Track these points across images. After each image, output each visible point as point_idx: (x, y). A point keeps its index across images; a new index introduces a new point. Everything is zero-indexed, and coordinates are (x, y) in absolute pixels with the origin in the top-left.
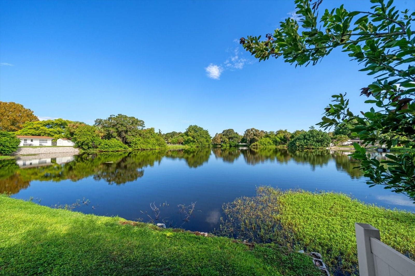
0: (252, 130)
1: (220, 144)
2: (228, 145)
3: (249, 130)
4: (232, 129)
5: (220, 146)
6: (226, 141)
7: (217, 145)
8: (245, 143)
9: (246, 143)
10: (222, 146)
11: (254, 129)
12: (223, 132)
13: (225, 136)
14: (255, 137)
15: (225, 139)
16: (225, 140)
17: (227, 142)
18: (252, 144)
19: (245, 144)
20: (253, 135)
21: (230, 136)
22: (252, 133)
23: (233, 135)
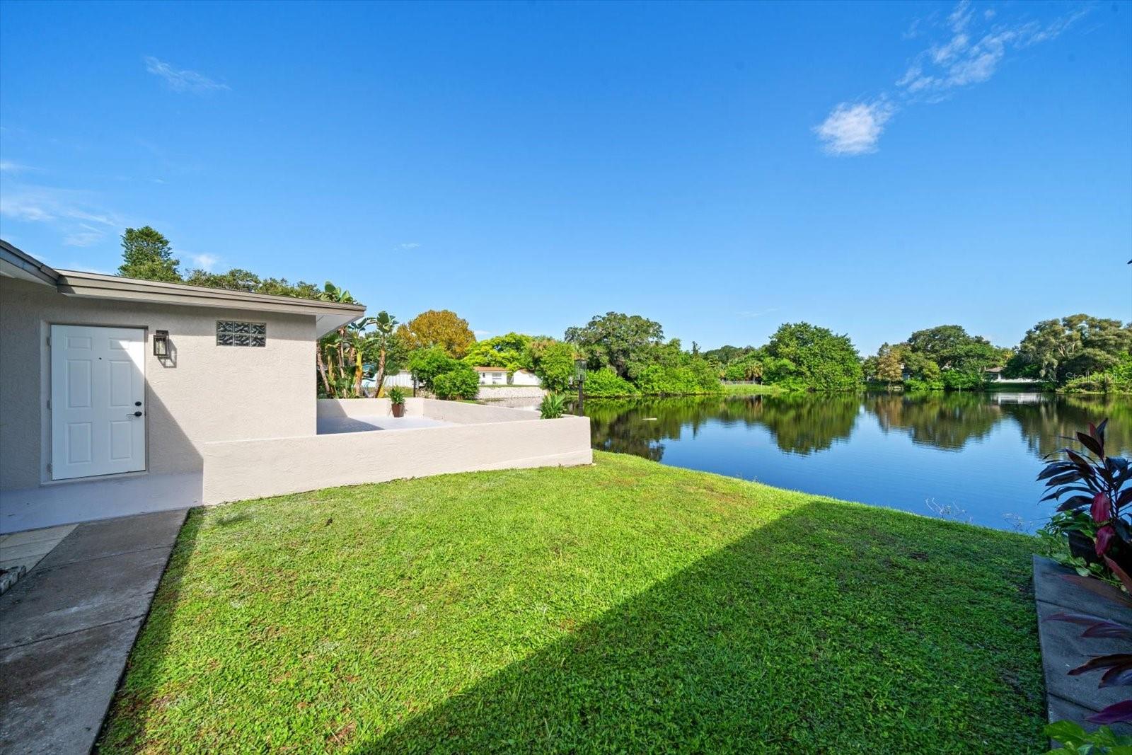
0: (1069, 323)
1: (900, 383)
2: (938, 385)
3: (1054, 323)
4: (955, 327)
5: (897, 388)
6: (925, 371)
7: (886, 383)
8: (1025, 376)
9: (1035, 375)
10: (908, 388)
11: (1082, 318)
12: (910, 340)
13: (920, 353)
14: (1090, 350)
15: (923, 364)
16: (921, 369)
17: (935, 373)
18: (1073, 383)
19: (1028, 381)
20: (1079, 343)
21: (945, 352)
22: (1070, 338)
23: (962, 349)
